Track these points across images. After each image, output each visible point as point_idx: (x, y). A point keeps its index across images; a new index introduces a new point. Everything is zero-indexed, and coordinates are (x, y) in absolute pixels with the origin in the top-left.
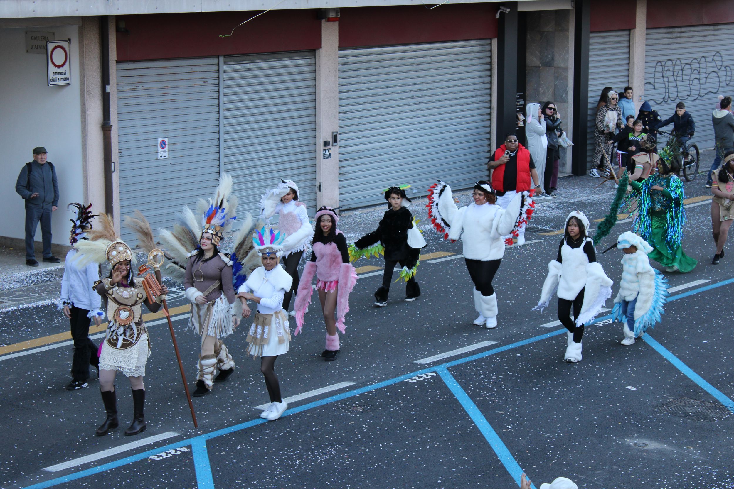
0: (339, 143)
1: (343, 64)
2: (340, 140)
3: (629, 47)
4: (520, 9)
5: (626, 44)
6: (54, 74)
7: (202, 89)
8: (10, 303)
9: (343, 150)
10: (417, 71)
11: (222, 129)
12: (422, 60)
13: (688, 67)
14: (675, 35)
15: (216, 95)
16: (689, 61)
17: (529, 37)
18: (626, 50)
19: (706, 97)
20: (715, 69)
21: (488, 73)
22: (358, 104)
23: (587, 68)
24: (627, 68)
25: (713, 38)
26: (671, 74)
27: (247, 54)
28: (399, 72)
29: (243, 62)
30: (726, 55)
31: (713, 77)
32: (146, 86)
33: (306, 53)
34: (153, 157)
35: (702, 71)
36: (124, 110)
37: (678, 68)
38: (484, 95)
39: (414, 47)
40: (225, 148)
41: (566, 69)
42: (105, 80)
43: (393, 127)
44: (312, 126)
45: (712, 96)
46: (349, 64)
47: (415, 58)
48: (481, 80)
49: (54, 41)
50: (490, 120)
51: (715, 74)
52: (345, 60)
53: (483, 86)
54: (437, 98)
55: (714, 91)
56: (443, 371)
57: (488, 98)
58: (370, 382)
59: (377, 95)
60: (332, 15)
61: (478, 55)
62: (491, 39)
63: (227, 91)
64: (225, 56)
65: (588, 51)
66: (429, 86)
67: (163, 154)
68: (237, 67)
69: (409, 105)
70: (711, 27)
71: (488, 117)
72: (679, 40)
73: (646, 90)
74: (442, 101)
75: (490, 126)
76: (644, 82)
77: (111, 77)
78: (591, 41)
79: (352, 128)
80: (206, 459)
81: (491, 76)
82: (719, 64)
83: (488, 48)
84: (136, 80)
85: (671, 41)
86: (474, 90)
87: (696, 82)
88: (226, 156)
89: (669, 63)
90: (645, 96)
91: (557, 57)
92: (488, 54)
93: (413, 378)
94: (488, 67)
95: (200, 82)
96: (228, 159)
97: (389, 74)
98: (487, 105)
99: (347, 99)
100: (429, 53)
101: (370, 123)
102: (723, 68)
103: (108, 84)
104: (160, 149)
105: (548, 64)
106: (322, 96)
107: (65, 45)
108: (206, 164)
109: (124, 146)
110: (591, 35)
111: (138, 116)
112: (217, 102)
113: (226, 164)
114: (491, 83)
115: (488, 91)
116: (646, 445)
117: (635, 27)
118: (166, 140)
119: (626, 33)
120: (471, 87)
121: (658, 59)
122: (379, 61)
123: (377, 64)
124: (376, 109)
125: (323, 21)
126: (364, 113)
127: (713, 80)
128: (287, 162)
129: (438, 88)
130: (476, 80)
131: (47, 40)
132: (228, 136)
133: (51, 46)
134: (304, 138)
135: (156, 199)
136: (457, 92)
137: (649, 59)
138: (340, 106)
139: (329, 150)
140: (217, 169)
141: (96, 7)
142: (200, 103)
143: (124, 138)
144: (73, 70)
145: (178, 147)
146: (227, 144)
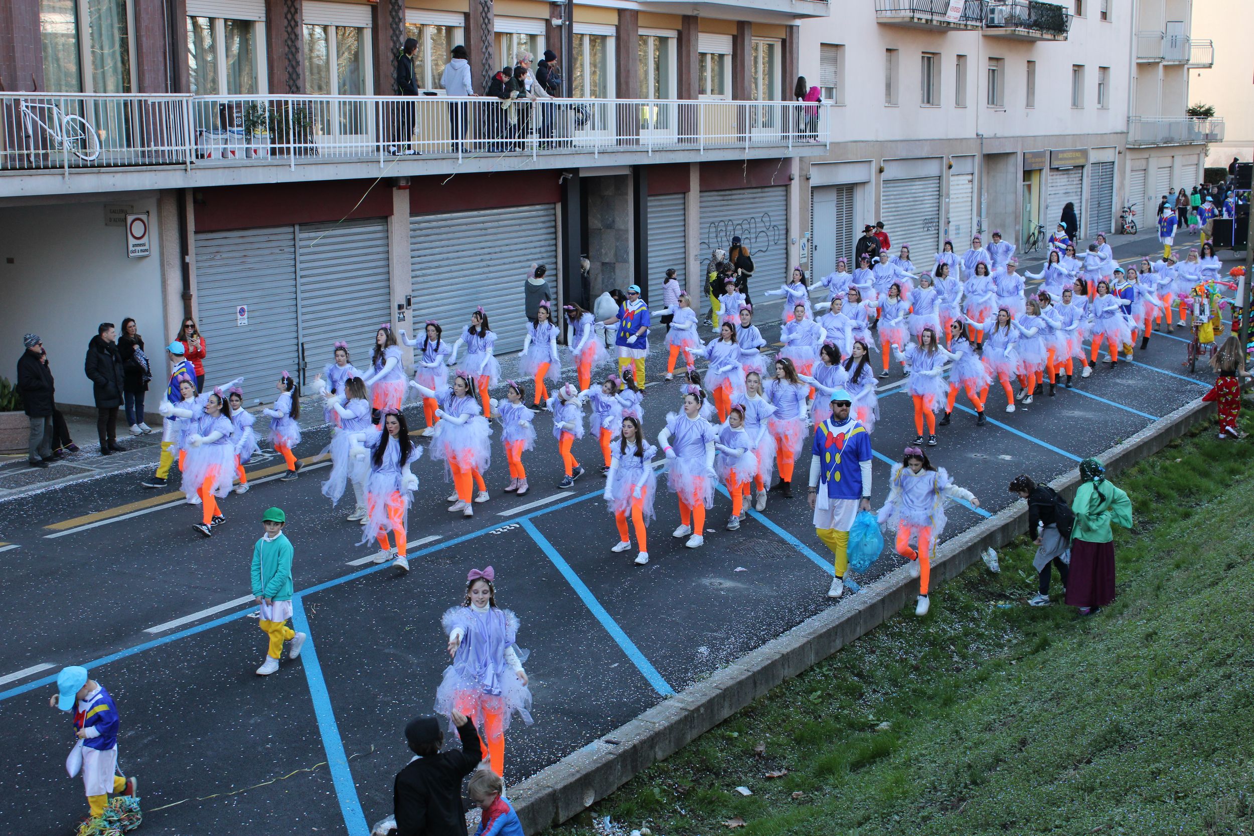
0: (413, 306)
1: (414, 230)
2: (414, 304)
3: (684, 209)
4: (582, 175)
5: (682, 207)
6: (134, 246)
7: (278, 257)
8: (98, 471)
9: (417, 313)
10: (485, 235)
11: (300, 296)
12: (490, 224)
13: (739, 227)
14: (726, 198)
15: (293, 262)
16: (740, 222)
17: (590, 201)
18: (682, 212)
19: (757, 255)
20: (764, 229)
21: (553, 236)
22: (430, 268)
23: (646, 229)
24: (683, 229)
25: (761, 200)
26: (723, 234)
27: (321, 222)
28: (469, 237)
29: (318, 229)
30: (773, 216)
31: (762, 237)
32: (224, 256)
33: (379, 220)
34: (232, 324)
35: (753, 231)
36: (203, 279)
37: (730, 228)
38: (550, 257)
39: (482, 212)
40: (303, 314)
41: (627, 231)
42: (184, 251)
43: (464, 289)
44: (386, 291)
45: (762, 254)
46: (421, 229)
47: (483, 223)
48: (547, 243)
49: (132, 213)
50: (556, 281)
51: (764, 234)
52: (417, 226)
53: (549, 248)
54: (506, 260)
55: (764, 249)
56: (525, 521)
57: (554, 260)
58: (457, 536)
59: (448, 259)
60: (403, 183)
61: (543, 219)
62: (555, 204)
63: (302, 258)
64: (300, 225)
65: (646, 213)
66: (497, 249)
67: (243, 321)
68: (312, 235)
69: (479, 268)
70: (759, 190)
71: (554, 278)
72: (730, 202)
73: (701, 249)
74: (510, 263)
75: (556, 287)
76: (699, 242)
77: (189, 248)
78: (649, 204)
79: (425, 292)
81: (556, 239)
82: (767, 224)
83: (552, 212)
84: (214, 249)
85: (723, 203)
86: (540, 252)
87: (747, 241)
88: (303, 321)
89: (722, 224)
90: (701, 255)
91: (617, 219)
92: (553, 218)
93: (497, 530)
94: (553, 230)
95: (277, 251)
96: (307, 324)
97: (459, 238)
98: (553, 266)
99: (419, 263)
100: (497, 217)
101: (442, 286)
102: (771, 228)
103: (187, 254)
104: (239, 316)
105: (610, 226)
106: (395, 261)
107: (144, 217)
108: (284, 330)
109: (204, 314)
110: (649, 198)
111: (217, 284)
112: (293, 269)
113: (304, 329)
114: (556, 245)
115: (553, 253)
116: (721, 584)
117: (689, 190)
118: (245, 307)
119: (681, 196)
120: (538, 250)
121: (711, 220)
122: (449, 226)
123: (447, 229)
124: (448, 272)
125: (394, 189)
126: (436, 277)
127: (762, 238)
128: (362, 326)
129: (507, 251)
130: (542, 243)
131: (126, 213)
132: (305, 302)
133: (130, 219)
134: (378, 302)
135: (237, 365)
136: (525, 255)
137: (703, 220)
138: (413, 271)
139: (403, 313)
140: (295, 335)
141: (174, 180)
142: (277, 271)
143: (204, 307)
144: (152, 241)
145: (257, 314)
146: (305, 310)
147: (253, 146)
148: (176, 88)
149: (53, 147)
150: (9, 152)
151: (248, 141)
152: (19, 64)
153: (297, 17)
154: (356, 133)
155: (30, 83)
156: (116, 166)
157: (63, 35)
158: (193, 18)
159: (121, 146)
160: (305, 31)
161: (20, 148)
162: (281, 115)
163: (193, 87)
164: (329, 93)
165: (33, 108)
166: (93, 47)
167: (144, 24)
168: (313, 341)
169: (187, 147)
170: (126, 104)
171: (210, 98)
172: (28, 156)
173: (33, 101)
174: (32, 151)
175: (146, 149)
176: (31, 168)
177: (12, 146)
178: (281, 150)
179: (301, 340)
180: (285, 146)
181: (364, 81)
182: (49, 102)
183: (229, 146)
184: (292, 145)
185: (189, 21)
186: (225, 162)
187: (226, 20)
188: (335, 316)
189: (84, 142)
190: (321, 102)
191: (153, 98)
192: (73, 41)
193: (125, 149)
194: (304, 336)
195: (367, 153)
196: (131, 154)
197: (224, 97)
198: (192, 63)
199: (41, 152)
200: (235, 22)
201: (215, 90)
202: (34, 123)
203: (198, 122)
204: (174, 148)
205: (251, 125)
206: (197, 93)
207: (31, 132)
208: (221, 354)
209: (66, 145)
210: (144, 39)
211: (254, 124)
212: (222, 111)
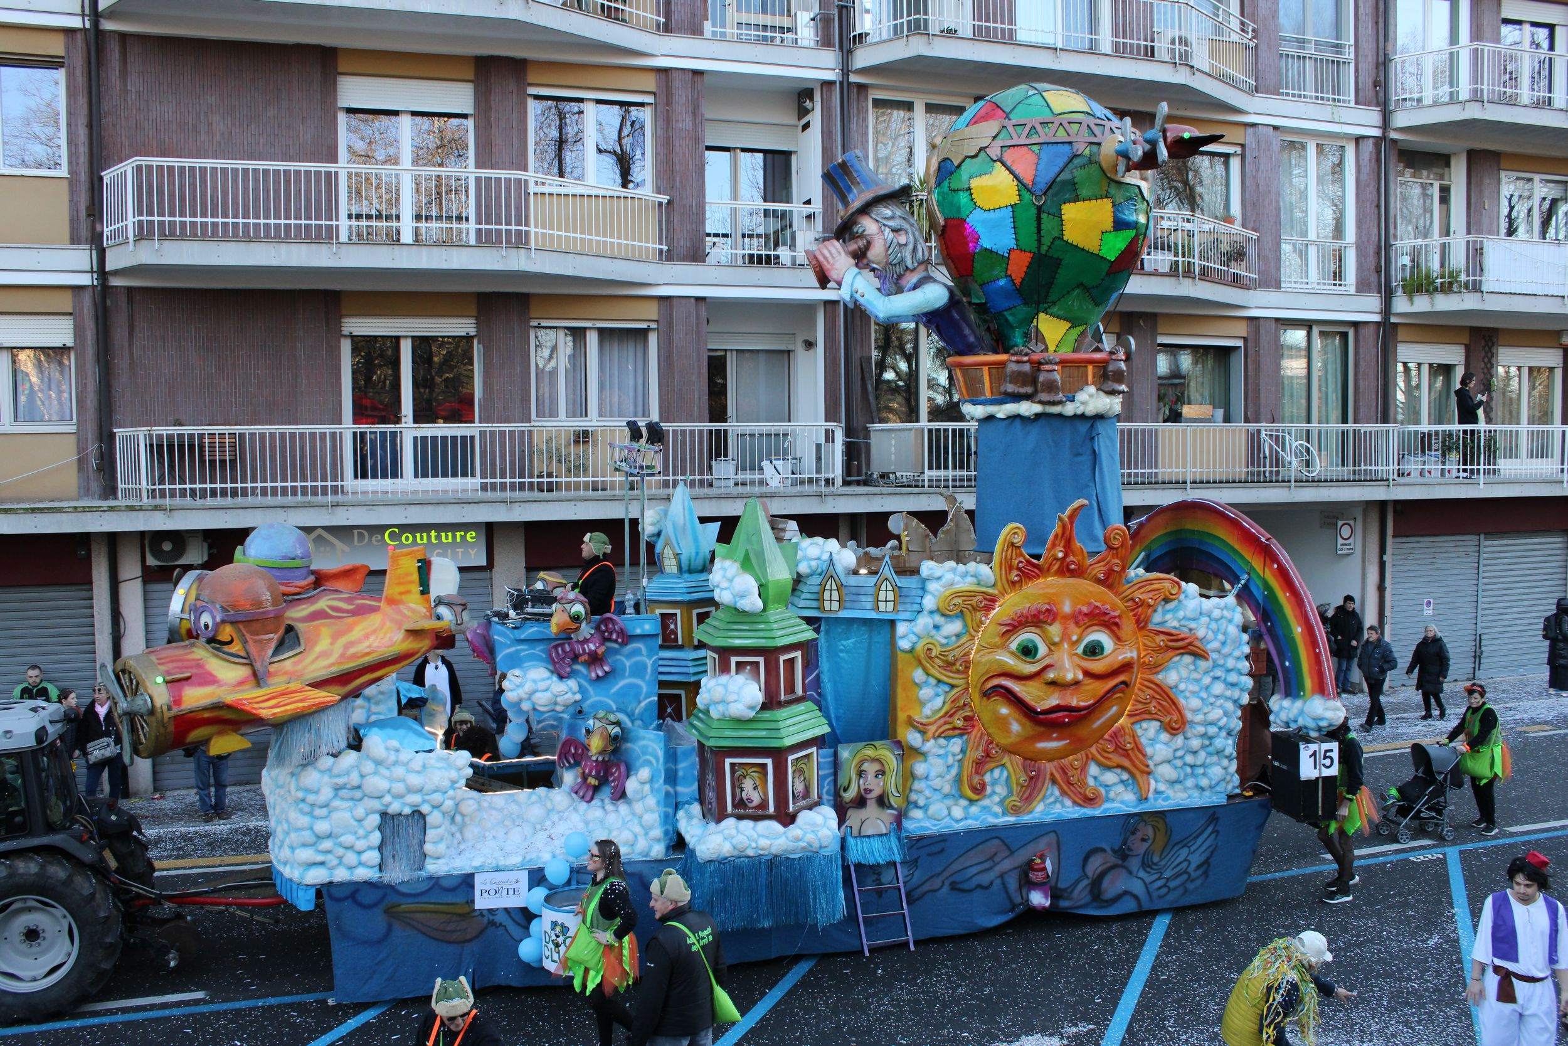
6: (1342, 545)
7: (1464, 560)
11: (1481, 594)
15: (1476, 565)
27: (1505, 533)
29: (1501, 538)
32: (1415, 557)
34: (1420, 612)
36: (1397, 575)
40: (1482, 610)
42: (1382, 551)
49: (1343, 520)
63: (1486, 562)
64: (1485, 534)
67: (1428, 611)
68: (1496, 543)
77: (1387, 549)
80: (1459, 866)
84: (1408, 551)
88: (1482, 616)
95: (1463, 554)
96: (1485, 618)
103: (1385, 554)
104: (1426, 606)
108: (1465, 622)
109: (1396, 604)
111: (1409, 580)
112: (1477, 571)
113: (1482, 622)
118: (1431, 600)
131: (1337, 519)
132: (1486, 600)
133: (1340, 523)
140: (1473, 626)
141: (1378, 493)
142: (1463, 571)
143: (1397, 598)
144: (1357, 542)
145: (1441, 606)
146: (1485, 606)
147: (1447, 467)
148: (1385, 420)
149: (1283, 466)
150: (1250, 469)
151: (1444, 463)
152: (1263, 401)
153: (1494, 361)
154: (1542, 457)
155: (1269, 416)
156: (1332, 481)
157: (1297, 378)
158: (1405, 364)
159: (1337, 466)
160: (1501, 370)
161: (1259, 466)
162: (1472, 441)
163: (1400, 417)
164: (1518, 423)
165: (1271, 436)
166: (1320, 386)
167: (1362, 368)
168: (1489, 633)
169: (1391, 467)
170: (1343, 433)
171: (1412, 428)
172: (1265, 472)
173: (1271, 430)
174: (1268, 469)
175: (1357, 468)
176: (1265, 482)
177: (1253, 465)
178: (1472, 471)
179: (1479, 632)
180: (1475, 467)
181: (1552, 413)
182: (1283, 431)
183: (1427, 467)
184: (1482, 467)
185: (1400, 367)
186: (1422, 480)
187: (1431, 365)
188: (1512, 613)
189: (1308, 462)
190: (1511, 431)
191: (1364, 427)
192: (1305, 381)
193: (1340, 468)
194: (1482, 628)
195: (1552, 474)
196: (1346, 471)
197: (1425, 427)
198: (1400, 397)
199: (1274, 469)
200: (1439, 365)
201: (1417, 422)
202: (1271, 447)
203: (1401, 447)
204: (1380, 468)
205: (1446, 450)
206: (1402, 424)
207: (1267, 454)
208: (1407, 637)
209: (1295, 464)
210: (1361, 383)
211: (1450, 449)
212: (1423, 439)
